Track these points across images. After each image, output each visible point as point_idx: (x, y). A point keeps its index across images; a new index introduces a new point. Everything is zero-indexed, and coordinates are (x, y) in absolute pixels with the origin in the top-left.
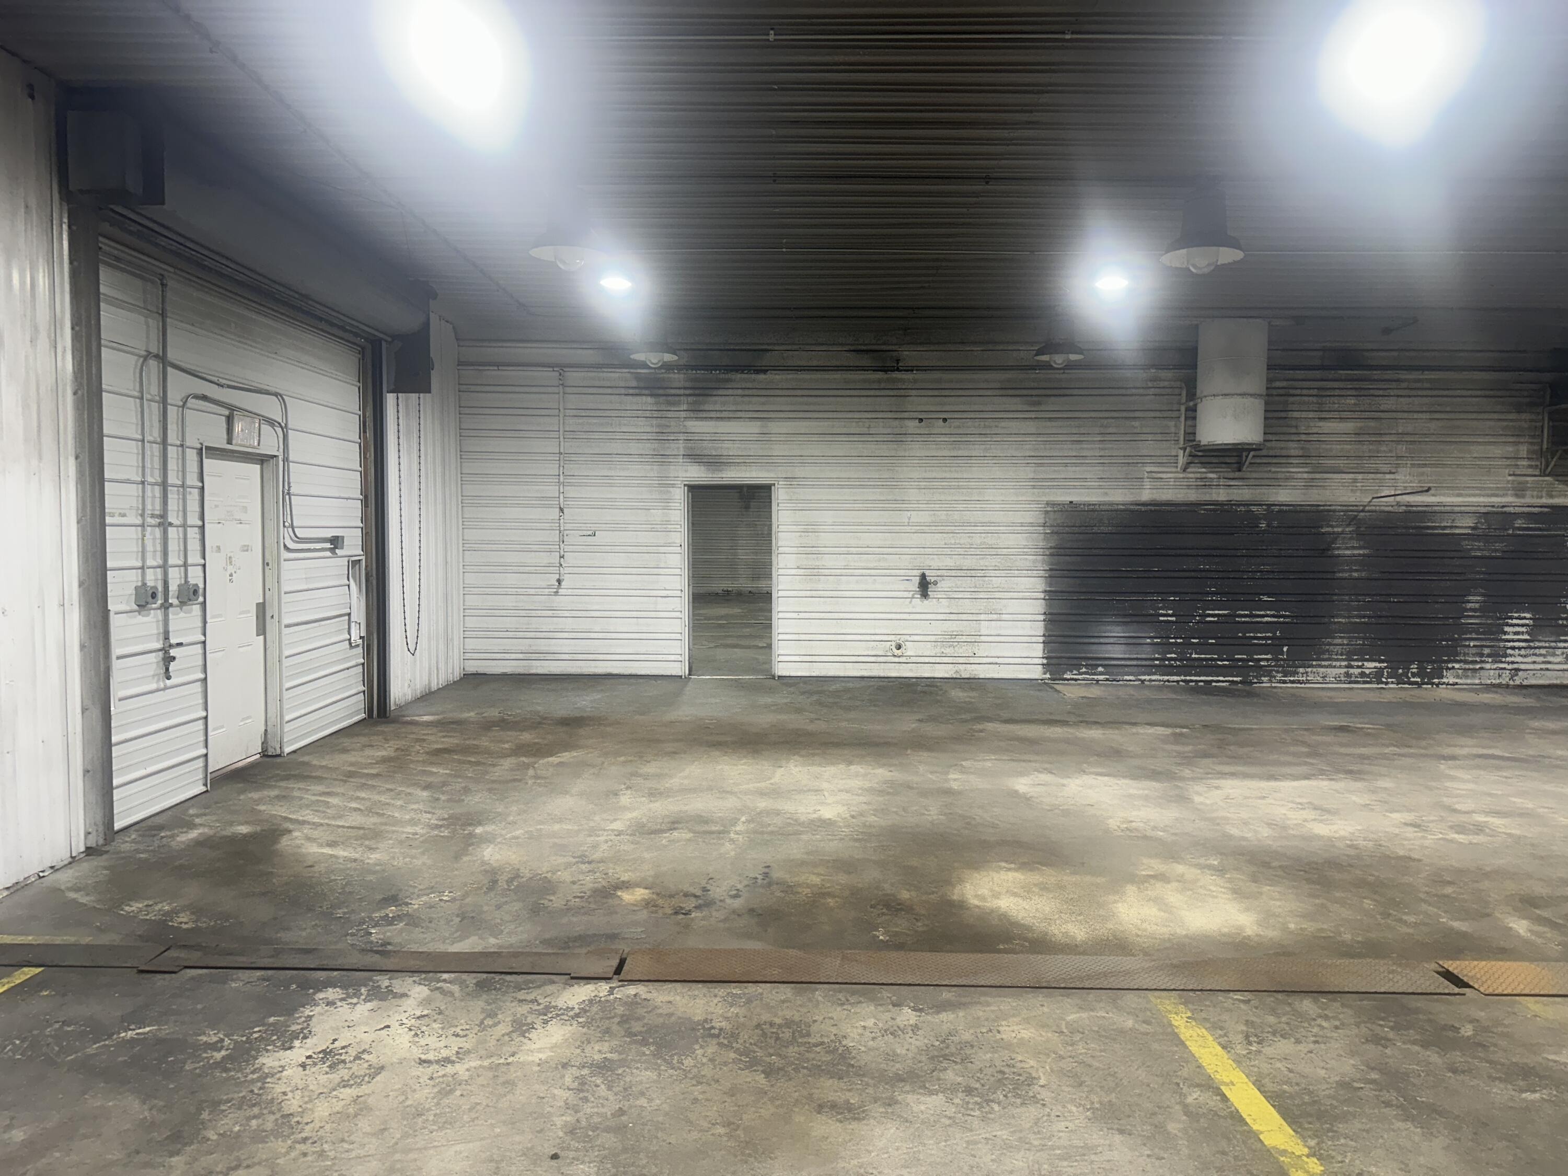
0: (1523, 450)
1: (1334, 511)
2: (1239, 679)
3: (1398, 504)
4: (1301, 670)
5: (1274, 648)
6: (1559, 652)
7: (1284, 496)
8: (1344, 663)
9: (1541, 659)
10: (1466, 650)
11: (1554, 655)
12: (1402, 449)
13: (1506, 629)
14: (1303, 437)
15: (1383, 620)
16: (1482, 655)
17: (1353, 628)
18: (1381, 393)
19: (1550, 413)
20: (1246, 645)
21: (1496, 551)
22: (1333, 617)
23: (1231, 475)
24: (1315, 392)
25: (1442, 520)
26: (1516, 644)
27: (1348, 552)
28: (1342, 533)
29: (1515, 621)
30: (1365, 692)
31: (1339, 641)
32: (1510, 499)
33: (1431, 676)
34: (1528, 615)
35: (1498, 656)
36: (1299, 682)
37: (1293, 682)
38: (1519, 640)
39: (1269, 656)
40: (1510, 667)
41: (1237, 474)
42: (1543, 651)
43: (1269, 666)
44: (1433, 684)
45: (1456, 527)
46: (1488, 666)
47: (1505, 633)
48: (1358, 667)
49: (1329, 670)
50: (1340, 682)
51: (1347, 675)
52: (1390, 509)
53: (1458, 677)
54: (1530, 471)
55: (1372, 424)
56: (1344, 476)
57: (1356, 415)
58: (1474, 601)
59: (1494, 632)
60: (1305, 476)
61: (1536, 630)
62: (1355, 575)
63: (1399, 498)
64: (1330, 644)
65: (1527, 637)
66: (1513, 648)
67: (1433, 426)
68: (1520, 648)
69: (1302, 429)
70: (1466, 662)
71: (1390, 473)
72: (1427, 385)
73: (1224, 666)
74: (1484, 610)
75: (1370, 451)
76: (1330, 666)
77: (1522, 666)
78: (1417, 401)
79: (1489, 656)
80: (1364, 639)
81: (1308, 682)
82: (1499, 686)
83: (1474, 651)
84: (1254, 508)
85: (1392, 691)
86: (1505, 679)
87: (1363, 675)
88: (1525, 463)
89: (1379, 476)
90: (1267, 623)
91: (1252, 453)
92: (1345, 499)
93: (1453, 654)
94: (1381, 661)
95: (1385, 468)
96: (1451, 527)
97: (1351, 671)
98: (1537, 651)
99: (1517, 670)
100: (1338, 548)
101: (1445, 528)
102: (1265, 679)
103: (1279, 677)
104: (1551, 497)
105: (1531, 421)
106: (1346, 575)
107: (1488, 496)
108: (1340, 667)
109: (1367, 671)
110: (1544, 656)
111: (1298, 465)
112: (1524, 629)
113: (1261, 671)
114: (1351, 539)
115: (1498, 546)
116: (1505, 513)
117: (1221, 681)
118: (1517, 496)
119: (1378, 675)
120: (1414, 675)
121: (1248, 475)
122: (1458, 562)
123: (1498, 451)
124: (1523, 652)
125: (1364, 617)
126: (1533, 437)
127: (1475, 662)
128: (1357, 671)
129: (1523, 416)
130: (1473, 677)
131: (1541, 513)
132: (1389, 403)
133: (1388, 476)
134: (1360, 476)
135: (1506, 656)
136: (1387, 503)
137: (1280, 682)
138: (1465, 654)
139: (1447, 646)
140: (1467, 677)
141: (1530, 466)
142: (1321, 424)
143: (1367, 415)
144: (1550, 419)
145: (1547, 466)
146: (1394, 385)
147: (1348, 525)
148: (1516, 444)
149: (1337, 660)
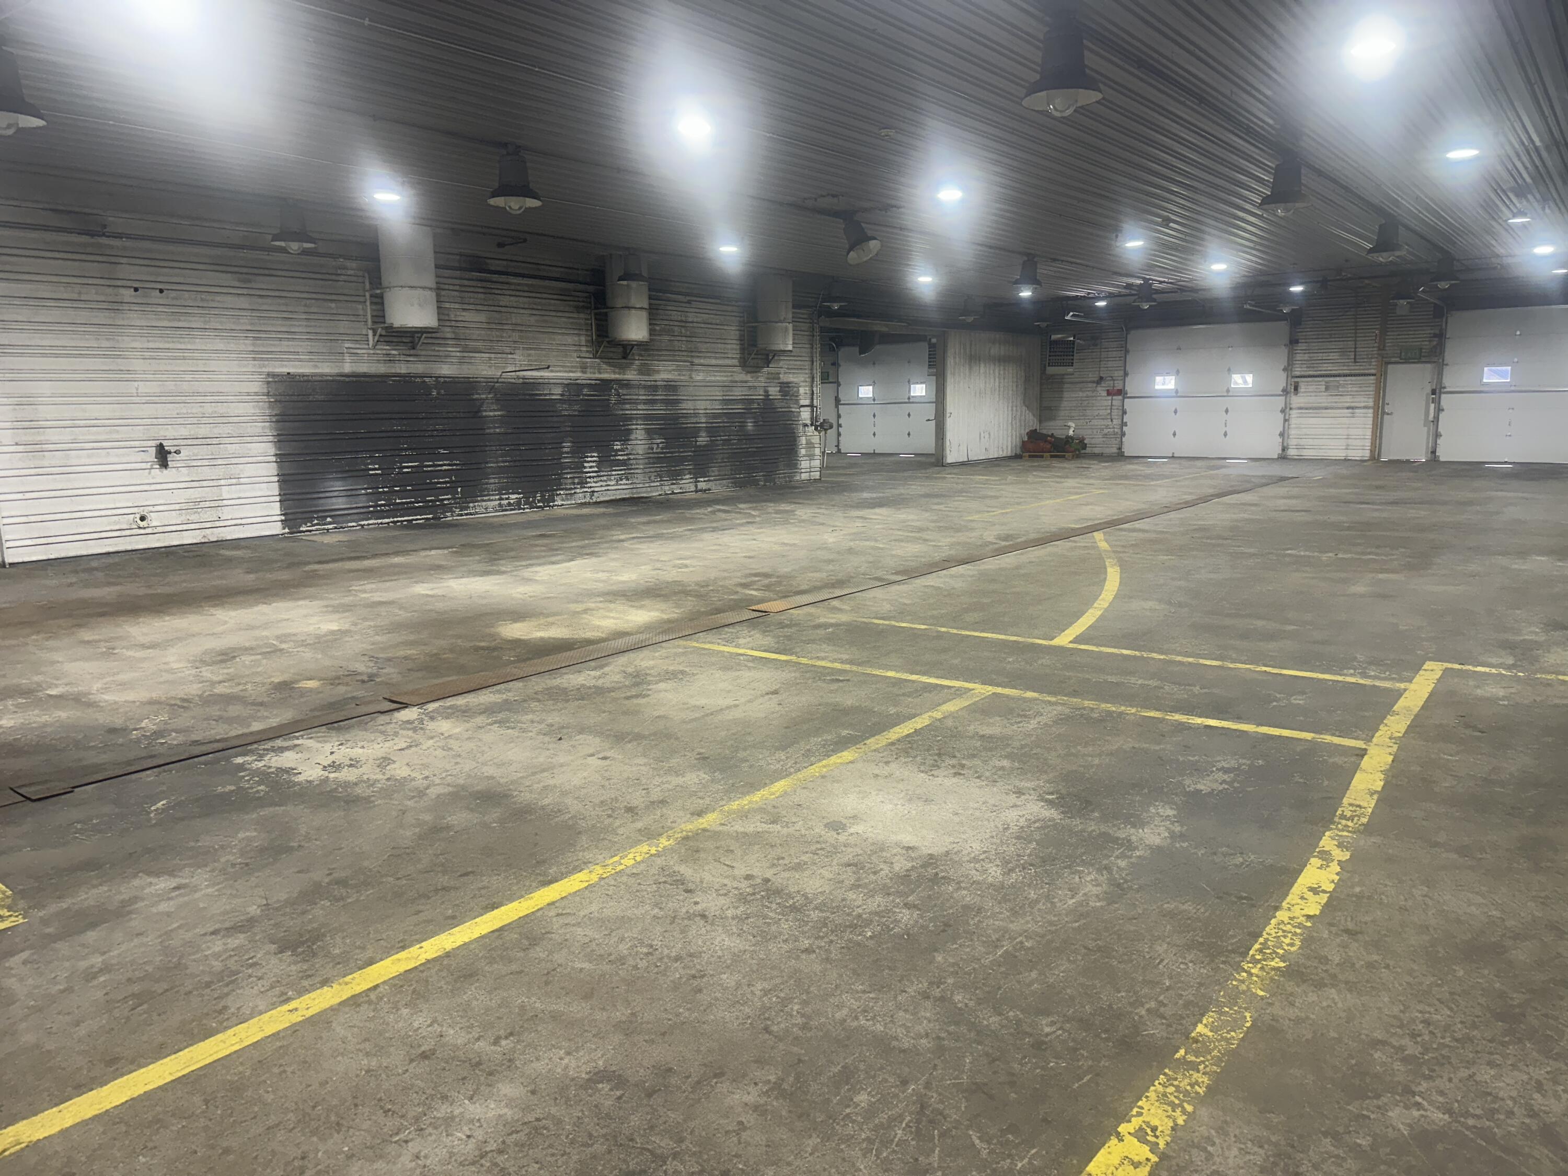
0: (583, 338)
1: (479, 382)
2: (431, 516)
3: (518, 378)
4: (471, 505)
5: (452, 490)
6: (613, 478)
7: (446, 370)
8: (497, 497)
9: (604, 484)
10: (566, 481)
11: (610, 480)
12: (516, 336)
13: (586, 465)
14: (453, 324)
15: (518, 464)
16: (574, 484)
17: (500, 471)
18: (499, 292)
19: (596, 314)
20: (432, 489)
21: (575, 411)
22: (487, 463)
23: (408, 352)
24: (457, 288)
25: (544, 389)
26: (592, 474)
27: (491, 414)
28: (487, 398)
29: (589, 459)
30: (513, 516)
31: (492, 481)
32: (579, 374)
33: (548, 501)
34: (596, 454)
35: (583, 483)
36: (471, 514)
37: (467, 514)
38: (593, 472)
39: (449, 496)
40: (589, 490)
41: (412, 352)
42: (605, 478)
43: (450, 504)
44: (550, 506)
45: (553, 394)
46: (578, 491)
47: (585, 467)
48: (507, 499)
49: (489, 503)
50: (497, 511)
51: (500, 505)
52: (513, 381)
53: (563, 500)
54: (587, 355)
55: (496, 315)
56: (483, 355)
57: (486, 308)
58: (567, 446)
59: (579, 467)
60: (458, 354)
61: (600, 463)
62: (498, 430)
63: (518, 373)
64: (487, 484)
65: (596, 469)
66: (590, 477)
67: (533, 319)
68: (593, 477)
69: (452, 317)
70: (566, 489)
71: (511, 354)
72: (526, 289)
73: (420, 507)
74: (572, 453)
75: (497, 336)
76: (490, 500)
77: (596, 489)
78: (521, 299)
79: (578, 484)
80: (507, 478)
81: (477, 513)
82: (585, 504)
83: (570, 481)
84: (427, 380)
85: (530, 514)
86: (587, 500)
87: (509, 504)
88: (584, 349)
89: (504, 356)
90: (445, 470)
91: (425, 335)
92: (485, 372)
93: (559, 485)
94: (519, 493)
95: (508, 350)
96: (550, 394)
97: (503, 502)
98: (602, 478)
99: (593, 492)
100: (486, 411)
101: (546, 395)
102: (448, 514)
103: (457, 511)
104: (600, 373)
105: (586, 319)
106: (492, 431)
107: (566, 372)
108: (495, 500)
109: (512, 501)
110: (605, 481)
111: (453, 346)
112: (594, 464)
113: (446, 508)
114: (492, 403)
115: (576, 407)
116: (578, 384)
117: (419, 519)
118: (583, 372)
119: (518, 503)
120: (539, 501)
121: (420, 353)
122: (555, 419)
123: (570, 340)
124: (595, 480)
125: (506, 462)
126: (587, 330)
127: (571, 489)
128: (505, 502)
129: (582, 316)
130: (571, 499)
131: (596, 384)
132: (504, 301)
133: (510, 356)
134: (493, 356)
135: (587, 483)
136: (510, 377)
137: (458, 515)
138: (566, 484)
139: (555, 479)
140: (568, 500)
141: (587, 351)
142: (464, 314)
143: (492, 308)
144: (596, 319)
145: (597, 352)
146: (506, 287)
147: (490, 393)
148: (579, 335)
149: (493, 495)
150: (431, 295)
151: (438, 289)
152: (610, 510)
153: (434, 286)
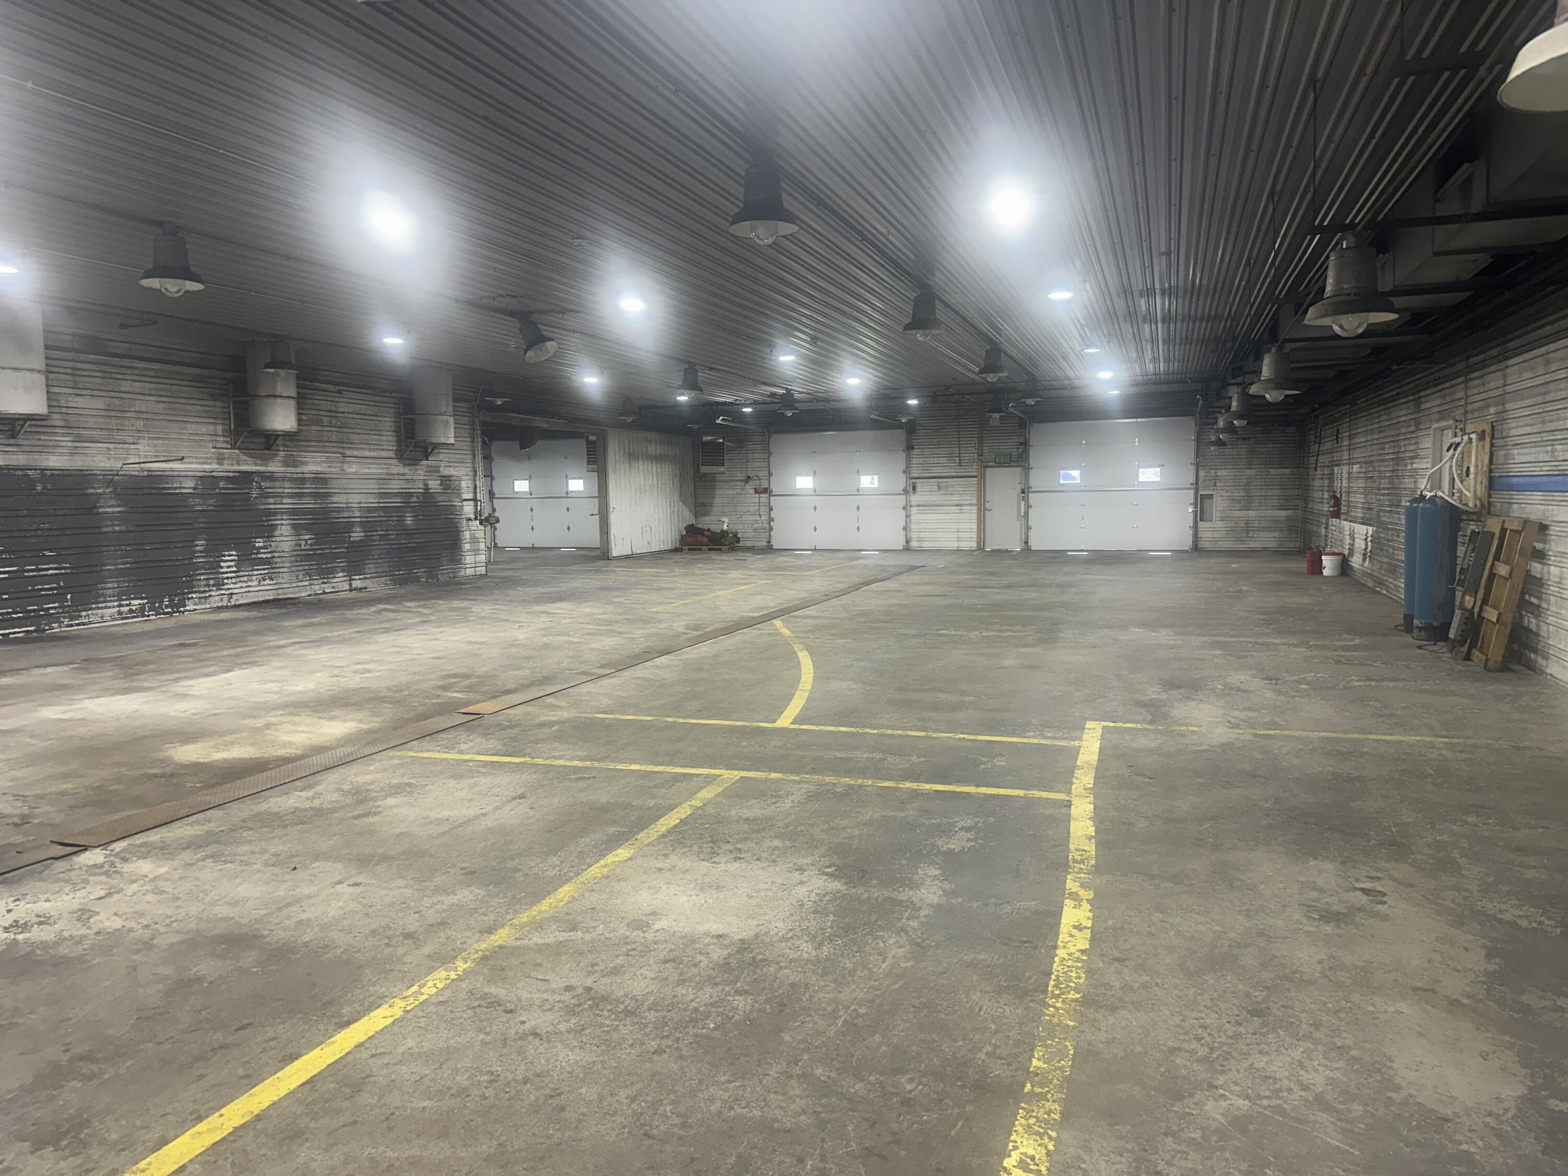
0: (220, 428)
1: (96, 475)
2: (32, 628)
3: (143, 470)
4: (84, 613)
5: (59, 597)
6: (254, 578)
7: (54, 461)
8: (116, 604)
9: (244, 585)
10: (199, 583)
11: (252, 581)
12: (140, 424)
13: (223, 564)
14: (64, 410)
15: (141, 565)
16: (209, 585)
17: (119, 574)
18: (120, 376)
19: (234, 402)
20: (36, 597)
21: (210, 505)
22: (104, 565)
23: (6, 442)
24: (69, 371)
25: (173, 483)
26: (230, 575)
27: (109, 510)
28: (104, 493)
29: (227, 558)
30: (136, 625)
31: (110, 585)
32: (215, 466)
33: (177, 607)
34: (234, 553)
35: (219, 585)
36: (84, 624)
37: (78, 625)
38: (231, 572)
39: (56, 605)
40: (227, 592)
41: (11, 441)
42: (245, 578)
43: (58, 613)
44: (180, 612)
45: (184, 488)
46: (213, 593)
47: (222, 567)
48: (127, 605)
49: (105, 611)
50: (115, 619)
51: (120, 613)
52: (136, 473)
53: (195, 604)
54: (225, 445)
55: (117, 402)
56: (100, 445)
57: (104, 394)
58: (200, 545)
59: (215, 566)
60: (69, 444)
61: (240, 563)
62: (117, 528)
63: (142, 465)
64: (104, 589)
65: (235, 569)
66: (227, 578)
67: (161, 406)
68: (231, 578)
69: (63, 403)
70: (200, 592)
71: (134, 444)
72: (153, 374)
73: (18, 618)
74: (207, 551)
75: (117, 424)
76: (106, 607)
77: (235, 591)
78: (148, 385)
79: (214, 586)
80: (129, 581)
81: (90, 623)
82: (222, 607)
83: (203, 583)
84: (30, 473)
85: (155, 622)
86: (225, 603)
87: (131, 611)
88: (221, 439)
89: (126, 446)
90: (51, 575)
91: (28, 423)
92: (103, 464)
93: (190, 587)
94: (142, 598)
95: (130, 440)
96: (180, 488)
97: (122, 609)
98: (242, 579)
99: (232, 594)
100: (103, 507)
101: (176, 488)
102: (55, 625)
103: (66, 622)
104: (239, 464)
105: (223, 407)
106: (110, 529)
107: (199, 463)
108: (114, 607)
109: (134, 608)
110: (246, 582)
111: (63, 435)
112: (232, 564)
113: (51, 618)
114: (111, 498)
115: (212, 502)
116: (213, 477)
117: (18, 632)
118: (219, 464)
119: (142, 608)
120: (167, 607)
121: (20, 442)
122: (186, 515)
123: (204, 429)
124: (234, 580)
125: (127, 563)
126: (224, 419)
127: (205, 592)
128: (126, 609)
129: (218, 404)
130: (205, 603)
131: (234, 477)
132: (126, 386)
133: (132, 446)
134: (112, 446)
135: (224, 584)
136: (133, 470)
137: (68, 626)
138: (199, 586)
139: (186, 581)
140: (201, 604)
141: (225, 442)
142: (78, 399)
143: (113, 394)
144: (234, 408)
145: (236, 442)
146: (129, 371)
147: (107, 487)
148: (215, 424)
149: (111, 601)
150: (40, 379)
151: (48, 372)
152: (254, 614)
153: (43, 368)
